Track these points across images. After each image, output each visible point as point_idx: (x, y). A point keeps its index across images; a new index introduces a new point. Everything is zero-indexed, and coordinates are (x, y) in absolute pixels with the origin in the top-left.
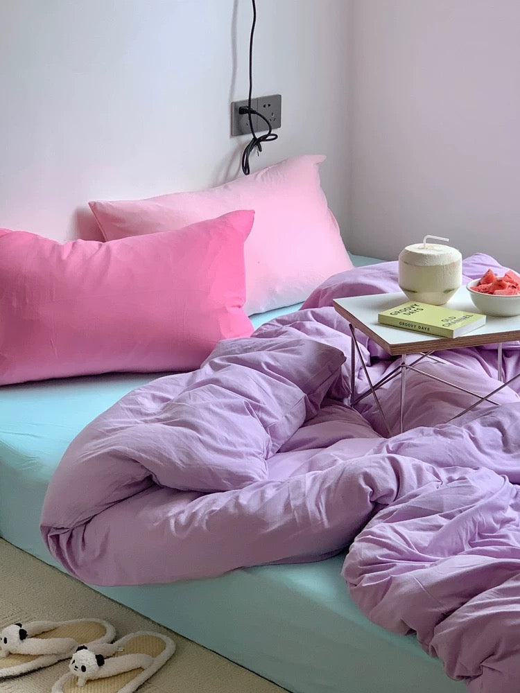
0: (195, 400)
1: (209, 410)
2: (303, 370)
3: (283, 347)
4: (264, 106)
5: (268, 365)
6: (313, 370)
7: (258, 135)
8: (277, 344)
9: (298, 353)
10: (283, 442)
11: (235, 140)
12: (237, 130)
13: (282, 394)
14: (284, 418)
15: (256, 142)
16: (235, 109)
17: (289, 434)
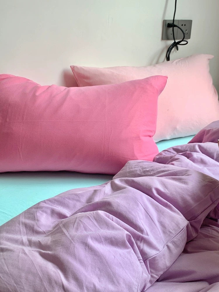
0: (77, 229)
1: (86, 245)
2: (189, 198)
3: (173, 175)
4: (182, 25)
5: (158, 191)
6: (197, 198)
7: (177, 41)
8: (168, 171)
9: (185, 183)
10: (161, 273)
11: (164, 42)
12: (165, 37)
13: (167, 222)
14: (166, 247)
15: (175, 45)
16: (166, 25)
17: (168, 264)
